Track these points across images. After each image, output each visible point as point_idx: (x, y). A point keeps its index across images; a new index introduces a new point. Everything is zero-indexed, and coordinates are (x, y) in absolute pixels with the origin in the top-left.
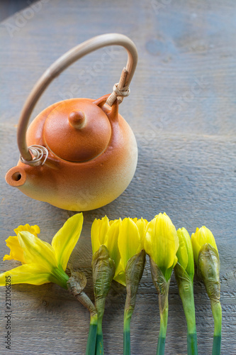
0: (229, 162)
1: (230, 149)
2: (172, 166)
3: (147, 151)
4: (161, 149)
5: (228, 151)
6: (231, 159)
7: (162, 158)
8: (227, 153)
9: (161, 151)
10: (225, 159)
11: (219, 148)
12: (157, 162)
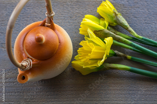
0: (68, 13)
1: (68, 6)
2: (40, 17)
3: (28, 10)
4: (35, 8)
5: (68, 7)
6: (69, 11)
7: (35, 13)
8: (67, 8)
9: (35, 9)
10: (66, 11)
11: (63, 6)
12: (33, 15)
